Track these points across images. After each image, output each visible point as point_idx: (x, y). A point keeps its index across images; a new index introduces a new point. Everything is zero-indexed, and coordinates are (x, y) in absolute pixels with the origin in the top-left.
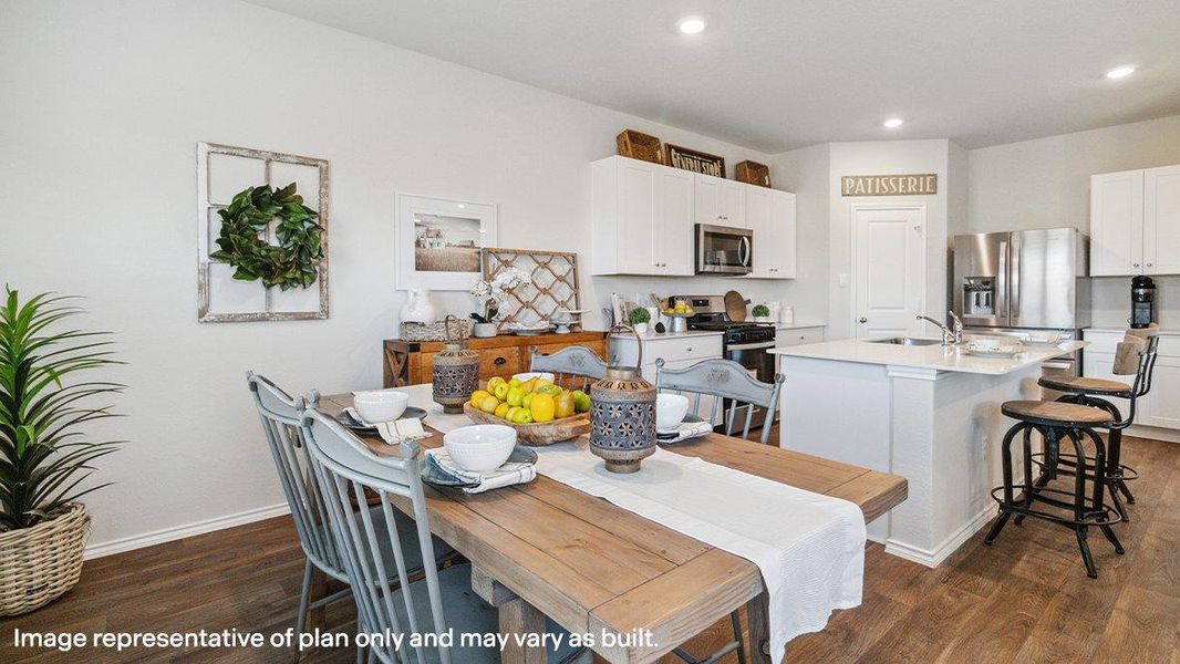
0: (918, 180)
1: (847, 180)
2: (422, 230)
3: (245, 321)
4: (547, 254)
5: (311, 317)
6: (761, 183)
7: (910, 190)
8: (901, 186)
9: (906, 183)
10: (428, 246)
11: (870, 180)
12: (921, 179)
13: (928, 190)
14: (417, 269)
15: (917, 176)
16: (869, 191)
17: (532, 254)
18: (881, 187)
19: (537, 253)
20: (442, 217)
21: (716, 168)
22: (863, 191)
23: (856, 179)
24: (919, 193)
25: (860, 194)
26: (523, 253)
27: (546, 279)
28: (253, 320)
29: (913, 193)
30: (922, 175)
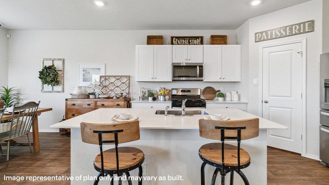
0: (300, 27)
1: (257, 35)
2: (85, 72)
3: (48, 92)
4: (119, 76)
5: (60, 92)
6: (225, 43)
7: (294, 33)
8: (288, 31)
9: (291, 29)
10: (86, 75)
11: (269, 32)
12: (302, 25)
13: (307, 30)
14: (83, 81)
15: (299, 24)
16: (269, 38)
17: (114, 76)
18: (276, 34)
19: (116, 76)
20: (90, 68)
21: (199, 41)
22: (266, 38)
23: (262, 33)
24: (300, 33)
25: (264, 40)
26: (112, 76)
27: (118, 83)
28: (49, 92)
29: (296, 34)
30: (302, 23)
